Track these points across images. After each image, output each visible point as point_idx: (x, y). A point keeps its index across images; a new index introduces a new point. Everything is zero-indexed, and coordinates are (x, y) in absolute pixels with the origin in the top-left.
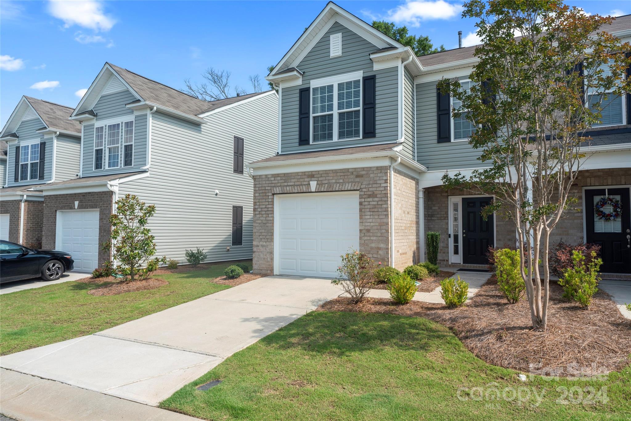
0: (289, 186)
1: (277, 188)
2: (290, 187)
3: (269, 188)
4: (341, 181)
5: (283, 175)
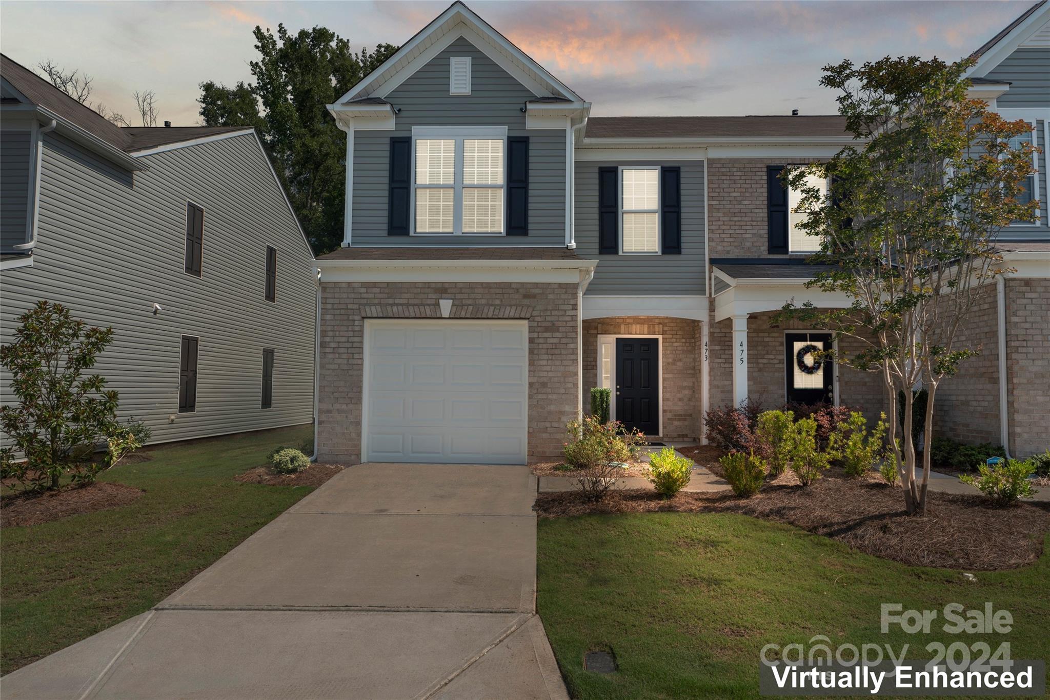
0: (397, 305)
1: (373, 308)
2: (400, 308)
3: (356, 307)
4: (498, 302)
5: (385, 285)
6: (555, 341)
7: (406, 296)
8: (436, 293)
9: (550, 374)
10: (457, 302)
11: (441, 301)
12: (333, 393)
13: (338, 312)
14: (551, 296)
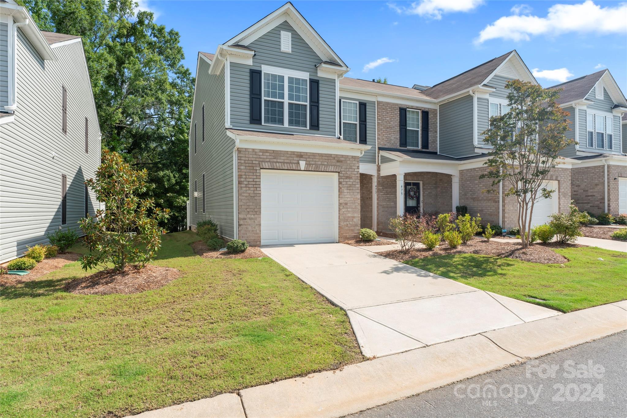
5: (272, 152)
6: (351, 183)
7: (283, 158)
8: (297, 157)
9: (349, 199)
10: (307, 163)
11: (301, 162)
12: (246, 209)
13: (248, 165)
14: (348, 162)
